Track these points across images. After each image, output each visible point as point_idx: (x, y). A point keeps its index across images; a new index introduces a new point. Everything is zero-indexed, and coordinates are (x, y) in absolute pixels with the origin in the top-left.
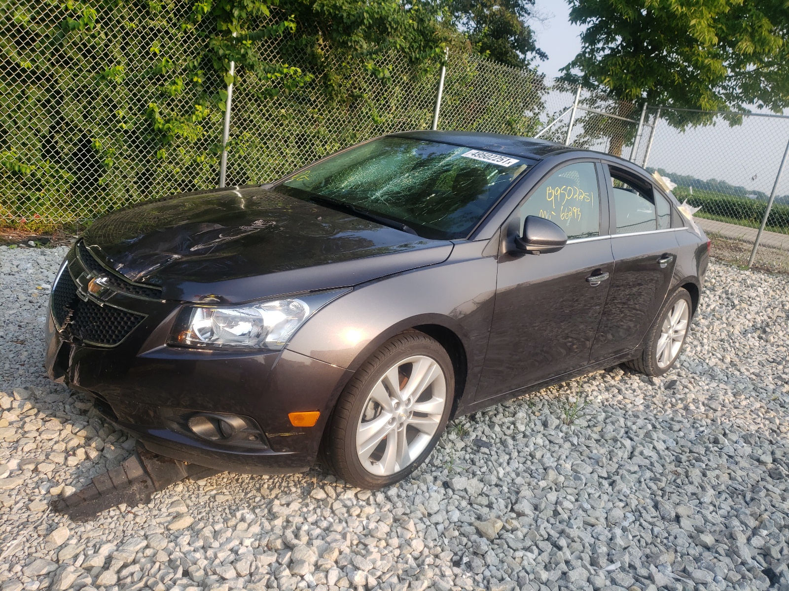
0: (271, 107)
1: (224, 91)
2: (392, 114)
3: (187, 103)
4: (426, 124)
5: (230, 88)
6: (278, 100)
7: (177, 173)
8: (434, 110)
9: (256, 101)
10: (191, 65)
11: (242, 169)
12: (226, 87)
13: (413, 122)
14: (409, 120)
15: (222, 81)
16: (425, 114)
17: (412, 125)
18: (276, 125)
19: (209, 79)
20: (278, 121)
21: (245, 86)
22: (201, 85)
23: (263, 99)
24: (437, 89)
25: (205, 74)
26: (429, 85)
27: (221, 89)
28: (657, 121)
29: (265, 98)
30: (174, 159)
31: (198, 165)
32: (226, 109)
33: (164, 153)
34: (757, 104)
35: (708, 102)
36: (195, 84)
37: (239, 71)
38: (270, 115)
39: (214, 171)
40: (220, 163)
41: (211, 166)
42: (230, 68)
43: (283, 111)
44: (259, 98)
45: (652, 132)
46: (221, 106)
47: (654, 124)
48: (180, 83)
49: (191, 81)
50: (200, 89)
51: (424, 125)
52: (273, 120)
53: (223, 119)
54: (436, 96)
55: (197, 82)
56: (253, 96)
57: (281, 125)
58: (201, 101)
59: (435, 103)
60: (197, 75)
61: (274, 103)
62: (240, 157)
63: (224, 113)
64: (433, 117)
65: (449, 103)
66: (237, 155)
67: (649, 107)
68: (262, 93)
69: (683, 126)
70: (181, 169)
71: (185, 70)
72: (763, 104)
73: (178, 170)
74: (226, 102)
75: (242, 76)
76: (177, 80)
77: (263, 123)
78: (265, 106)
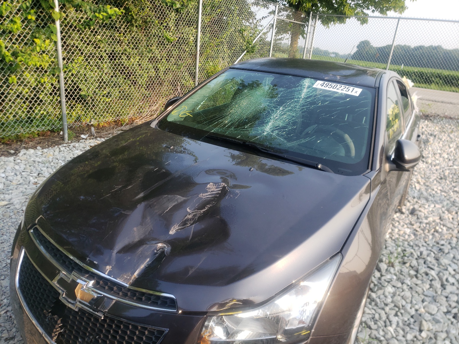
0: (90, 35)
1: (52, 25)
2: (172, 32)
3: (25, 37)
4: (193, 37)
5: (58, 23)
6: (94, 29)
7: (27, 93)
8: (197, 28)
9: (78, 31)
10: (24, 6)
11: (75, 84)
12: (54, 21)
13: (185, 37)
14: (182, 35)
15: (50, 17)
16: (192, 31)
17: (185, 38)
18: (95, 48)
19: (39, 16)
20: (97, 45)
21: (68, 20)
22: (34, 21)
23: (83, 29)
24: (198, 13)
25: (36, 13)
26: (192, 10)
27: (50, 23)
28: (316, 23)
29: (85, 29)
30: (22, 82)
31: (42, 85)
32: (57, 39)
33: (13, 78)
34: (372, 10)
35: (348, 10)
36: (29, 21)
37: (62, 8)
38: (90, 41)
39: (55, 88)
40: (59, 82)
41: (52, 85)
42: (55, 6)
43: (99, 37)
44: (81, 29)
45: (314, 30)
46: (53, 37)
47: (315, 25)
48: (19, 22)
49: (26, 19)
50: (33, 25)
51: (192, 38)
52: (93, 44)
53: (56, 47)
54: (198, 18)
55: (31, 19)
56: (75, 27)
57: (99, 47)
58: (37, 35)
59: (197, 22)
60: (29, 13)
61: (92, 32)
62: (72, 75)
63: (55, 43)
64: (197, 32)
65: (206, 22)
66: (70, 74)
67: (313, 14)
68: (82, 25)
69: (328, 24)
70: (29, 89)
71: (19, 10)
72: (375, 9)
73: (27, 90)
74: (56, 34)
75: (65, 12)
76: (15, 19)
77: (86, 47)
78: (85, 35)
